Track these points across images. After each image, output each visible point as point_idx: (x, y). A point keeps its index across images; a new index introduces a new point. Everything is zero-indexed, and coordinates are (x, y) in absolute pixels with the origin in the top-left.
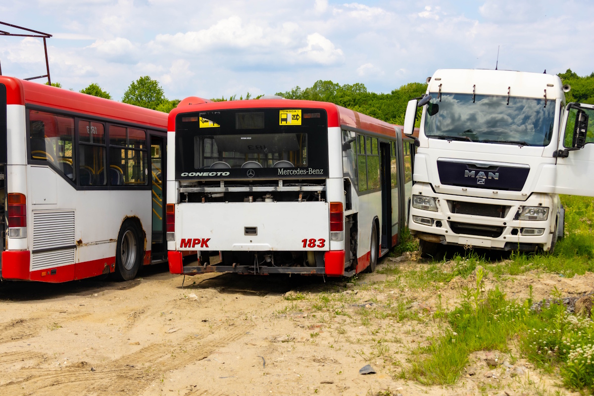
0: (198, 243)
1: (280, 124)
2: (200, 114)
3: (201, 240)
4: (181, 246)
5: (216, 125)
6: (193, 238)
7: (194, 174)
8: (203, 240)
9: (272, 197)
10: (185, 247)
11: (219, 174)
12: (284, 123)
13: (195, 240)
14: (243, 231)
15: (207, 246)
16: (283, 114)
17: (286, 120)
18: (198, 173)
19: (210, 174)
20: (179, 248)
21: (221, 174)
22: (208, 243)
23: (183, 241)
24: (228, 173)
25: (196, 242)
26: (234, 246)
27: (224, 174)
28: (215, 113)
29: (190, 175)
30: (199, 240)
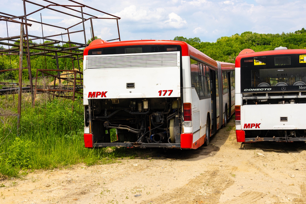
0: (254, 126)
1: (300, 62)
2: (254, 58)
3: (256, 124)
4: (244, 128)
5: (263, 64)
6: (251, 123)
7: (251, 90)
8: (257, 124)
9: (295, 101)
10: (247, 128)
11: (265, 89)
12: (302, 62)
13: (252, 124)
14: (279, 119)
15: (259, 127)
16: (301, 57)
17: (303, 60)
18: (254, 89)
19: (261, 90)
20: (243, 129)
21: (267, 89)
22: (259, 126)
23: (245, 125)
24: (271, 89)
25: (253, 125)
26: (275, 127)
27: (268, 89)
28: (263, 57)
29: (249, 90)
30: (254, 124)
